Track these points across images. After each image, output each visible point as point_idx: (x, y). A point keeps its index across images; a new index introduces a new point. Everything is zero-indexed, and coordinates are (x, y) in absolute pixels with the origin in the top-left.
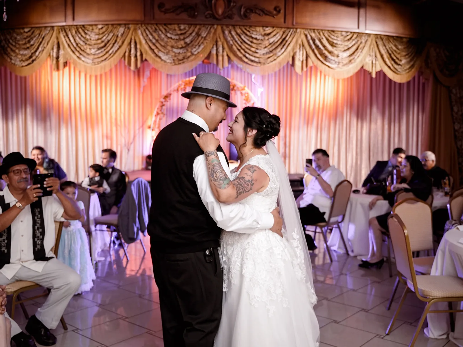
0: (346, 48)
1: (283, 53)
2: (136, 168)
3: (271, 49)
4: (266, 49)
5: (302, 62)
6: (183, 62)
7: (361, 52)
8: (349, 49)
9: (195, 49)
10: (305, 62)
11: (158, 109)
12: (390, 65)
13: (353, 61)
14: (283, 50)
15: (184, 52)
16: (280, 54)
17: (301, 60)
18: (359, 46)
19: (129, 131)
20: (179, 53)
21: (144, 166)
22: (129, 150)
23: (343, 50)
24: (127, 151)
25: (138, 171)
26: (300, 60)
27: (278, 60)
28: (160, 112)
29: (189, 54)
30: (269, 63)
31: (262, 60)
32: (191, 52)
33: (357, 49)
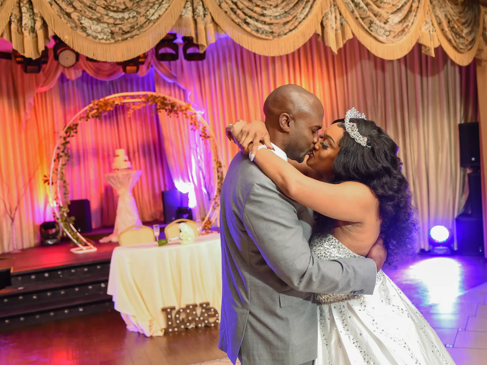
0: (395, 10)
1: (307, 15)
2: (26, 246)
3: (287, 9)
4: (279, 9)
5: (336, 30)
6: (132, 37)
7: (415, 16)
8: (399, 10)
9: (152, 11)
10: (339, 31)
11: (58, 148)
12: (450, 37)
13: (406, 30)
14: (307, 9)
15: (131, 16)
16: (302, 16)
17: (335, 28)
18: (411, 6)
19: (9, 191)
20: (123, 19)
21: (37, 241)
22: (13, 220)
23: (392, 11)
24: (10, 221)
25: (30, 248)
26: (333, 28)
27: (300, 28)
28: (62, 154)
29: (142, 20)
30: (286, 34)
31: (275, 29)
32: (145, 16)
33: (410, 11)
